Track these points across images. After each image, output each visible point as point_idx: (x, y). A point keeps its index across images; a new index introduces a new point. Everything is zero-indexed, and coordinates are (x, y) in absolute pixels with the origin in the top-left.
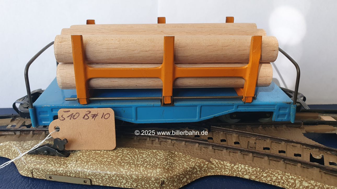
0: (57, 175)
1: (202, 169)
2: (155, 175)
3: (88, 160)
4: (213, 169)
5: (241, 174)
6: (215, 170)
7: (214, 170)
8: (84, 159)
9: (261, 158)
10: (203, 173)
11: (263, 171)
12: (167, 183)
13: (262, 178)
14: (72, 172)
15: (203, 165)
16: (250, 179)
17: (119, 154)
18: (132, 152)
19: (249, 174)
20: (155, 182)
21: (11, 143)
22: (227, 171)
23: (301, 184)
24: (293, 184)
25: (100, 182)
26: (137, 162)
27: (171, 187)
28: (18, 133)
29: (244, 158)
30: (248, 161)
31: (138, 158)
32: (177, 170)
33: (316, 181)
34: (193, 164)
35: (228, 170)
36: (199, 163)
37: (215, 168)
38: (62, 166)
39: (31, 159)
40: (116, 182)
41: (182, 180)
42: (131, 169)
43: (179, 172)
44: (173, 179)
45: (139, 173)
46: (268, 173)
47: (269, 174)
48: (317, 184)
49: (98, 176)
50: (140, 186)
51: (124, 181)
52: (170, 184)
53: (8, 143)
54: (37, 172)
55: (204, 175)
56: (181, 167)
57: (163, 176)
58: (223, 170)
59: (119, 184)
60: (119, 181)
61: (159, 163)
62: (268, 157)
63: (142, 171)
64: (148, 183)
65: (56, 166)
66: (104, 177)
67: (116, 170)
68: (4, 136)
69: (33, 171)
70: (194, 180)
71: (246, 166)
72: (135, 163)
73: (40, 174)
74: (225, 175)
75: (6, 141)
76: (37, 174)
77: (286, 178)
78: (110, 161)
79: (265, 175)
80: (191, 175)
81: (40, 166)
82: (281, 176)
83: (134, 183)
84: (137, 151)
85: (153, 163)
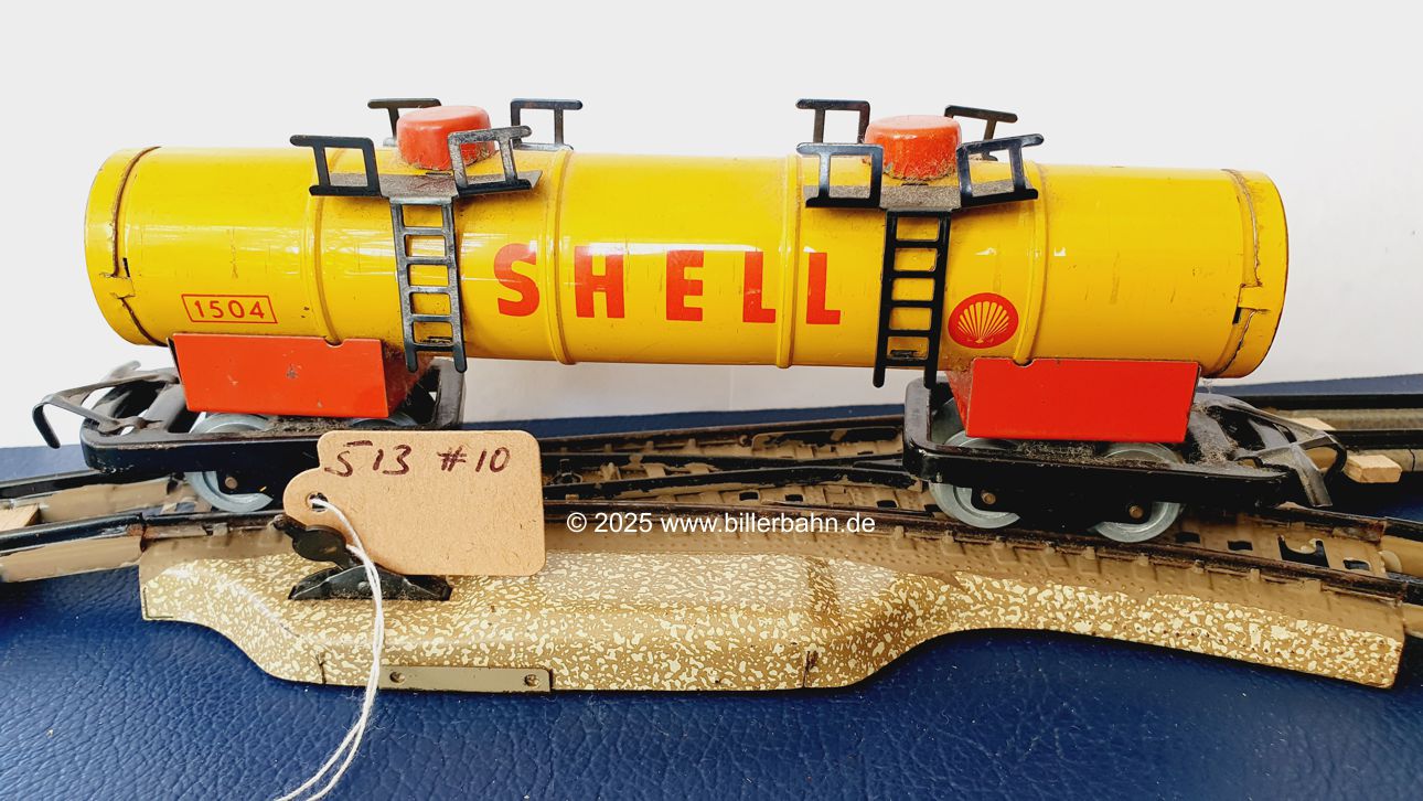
0: (418, 665)
1: (932, 611)
2: (785, 635)
3: (535, 603)
4: (966, 607)
5: (1064, 620)
6: (972, 612)
7: (969, 613)
8: (515, 599)
9: (1124, 560)
10: (936, 623)
11: (1138, 603)
12: (825, 660)
13: (1137, 625)
14: (478, 647)
15: (932, 598)
16: (1094, 633)
17: (636, 575)
18: (682, 566)
19: (1092, 617)
20: (784, 658)
21: (210, 568)
22: (1014, 613)
23: (1266, 636)
24: (1239, 636)
25: (585, 676)
26: (711, 594)
27: (840, 676)
28: (220, 530)
29: (1068, 565)
30: (1081, 573)
31: (710, 583)
32: (855, 616)
33: (1314, 618)
34: (903, 596)
35: (1017, 608)
36: (919, 590)
37: (974, 605)
38: (437, 631)
39: (309, 616)
40: (647, 670)
41: (871, 650)
42: (699, 621)
43: (862, 621)
44: (845, 647)
45: (728, 633)
46: (1155, 610)
47: (1159, 612)
48: (1319, 631)
49: (581, 655)
50: (729, 677)
51: (675, 666)
52: (834, 663)
53: (194, 568)
54: (342, 660)
55: (938, 630)
56: (864, 606)
57: (813, 635)
58: (1002, 611)
59: (656, 679)
60: (656, 666)
61: (788, 595)
62: (1150, 557)
63: (736, 625)
64: (762, 667)
65: (415, 633)
66: (601, 655)
67: (646, 626)
68: (169, 544)
69: (325, 659)
70: (907, 649)
71: (1080, 588)
72: (707, 600)
73: (353, 666)
74: (1010, 626)
75: (186, 560)
76: (340, 667)
77: (1216, 621)
78: (615, 600)
79: (1146, 616)
80: (898, 630)
81: (354, 638)
82: (1198, 613)
83: (708, 670)
84: (699, 562)
85: (767, 597)
